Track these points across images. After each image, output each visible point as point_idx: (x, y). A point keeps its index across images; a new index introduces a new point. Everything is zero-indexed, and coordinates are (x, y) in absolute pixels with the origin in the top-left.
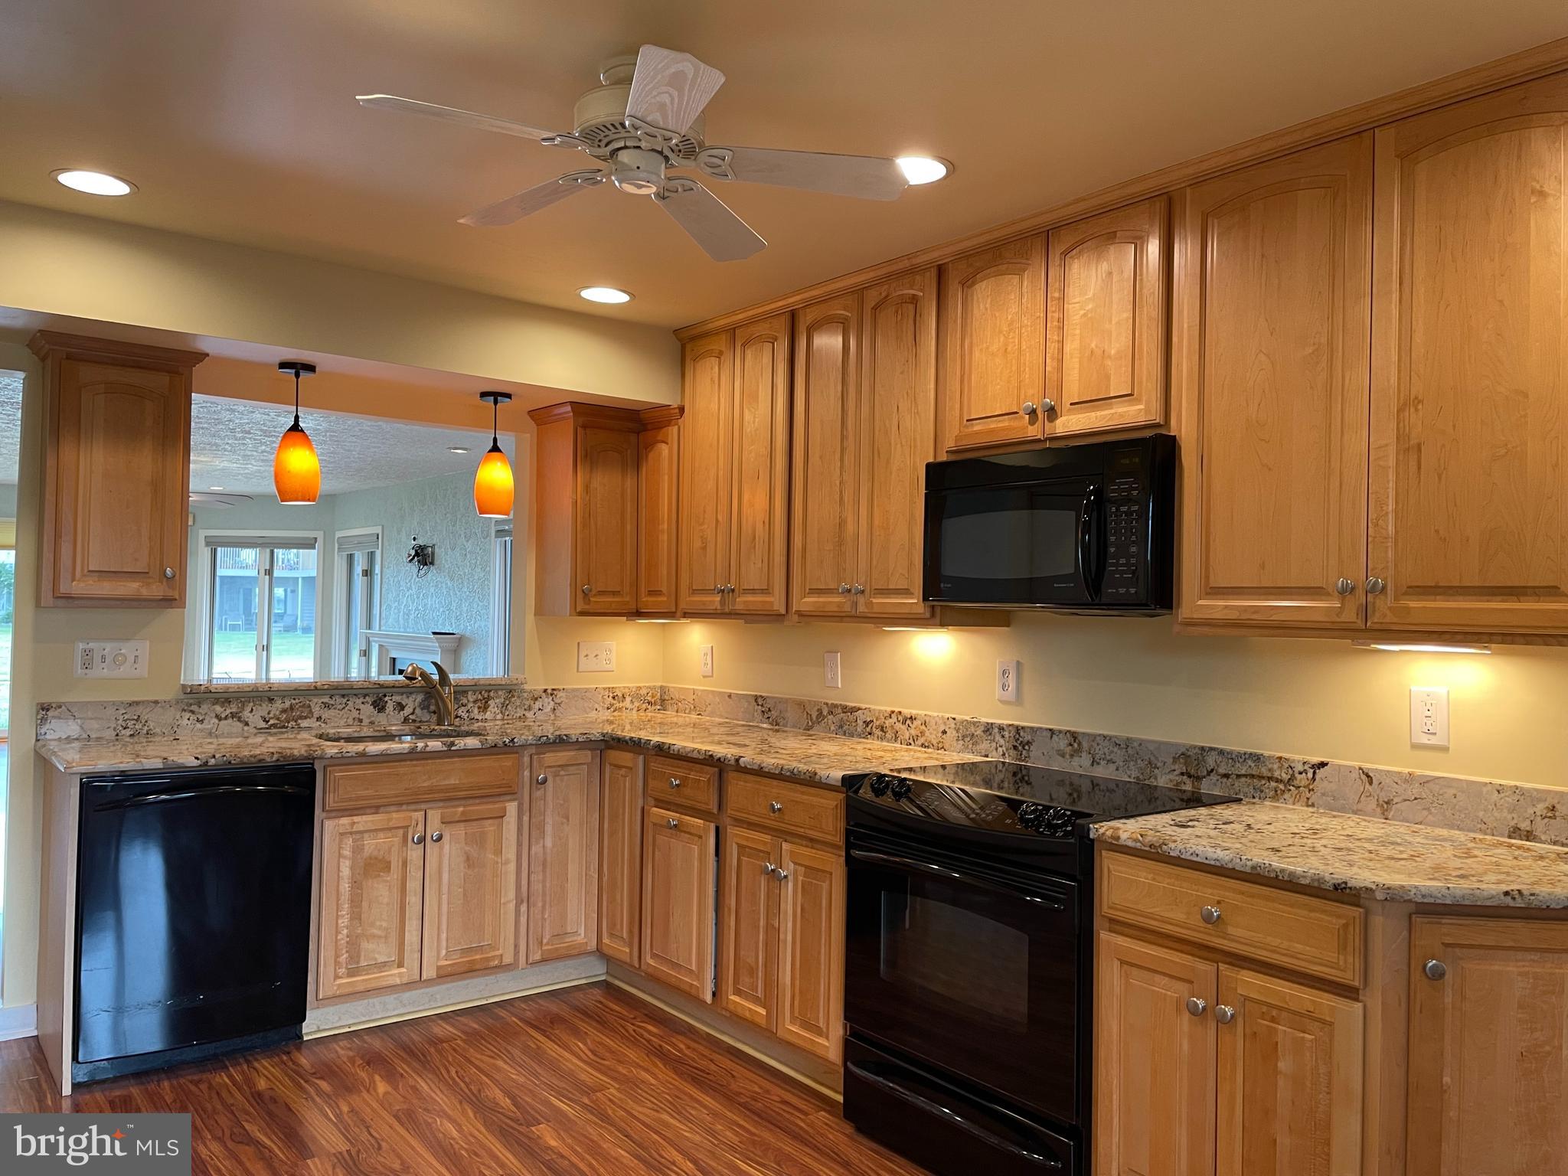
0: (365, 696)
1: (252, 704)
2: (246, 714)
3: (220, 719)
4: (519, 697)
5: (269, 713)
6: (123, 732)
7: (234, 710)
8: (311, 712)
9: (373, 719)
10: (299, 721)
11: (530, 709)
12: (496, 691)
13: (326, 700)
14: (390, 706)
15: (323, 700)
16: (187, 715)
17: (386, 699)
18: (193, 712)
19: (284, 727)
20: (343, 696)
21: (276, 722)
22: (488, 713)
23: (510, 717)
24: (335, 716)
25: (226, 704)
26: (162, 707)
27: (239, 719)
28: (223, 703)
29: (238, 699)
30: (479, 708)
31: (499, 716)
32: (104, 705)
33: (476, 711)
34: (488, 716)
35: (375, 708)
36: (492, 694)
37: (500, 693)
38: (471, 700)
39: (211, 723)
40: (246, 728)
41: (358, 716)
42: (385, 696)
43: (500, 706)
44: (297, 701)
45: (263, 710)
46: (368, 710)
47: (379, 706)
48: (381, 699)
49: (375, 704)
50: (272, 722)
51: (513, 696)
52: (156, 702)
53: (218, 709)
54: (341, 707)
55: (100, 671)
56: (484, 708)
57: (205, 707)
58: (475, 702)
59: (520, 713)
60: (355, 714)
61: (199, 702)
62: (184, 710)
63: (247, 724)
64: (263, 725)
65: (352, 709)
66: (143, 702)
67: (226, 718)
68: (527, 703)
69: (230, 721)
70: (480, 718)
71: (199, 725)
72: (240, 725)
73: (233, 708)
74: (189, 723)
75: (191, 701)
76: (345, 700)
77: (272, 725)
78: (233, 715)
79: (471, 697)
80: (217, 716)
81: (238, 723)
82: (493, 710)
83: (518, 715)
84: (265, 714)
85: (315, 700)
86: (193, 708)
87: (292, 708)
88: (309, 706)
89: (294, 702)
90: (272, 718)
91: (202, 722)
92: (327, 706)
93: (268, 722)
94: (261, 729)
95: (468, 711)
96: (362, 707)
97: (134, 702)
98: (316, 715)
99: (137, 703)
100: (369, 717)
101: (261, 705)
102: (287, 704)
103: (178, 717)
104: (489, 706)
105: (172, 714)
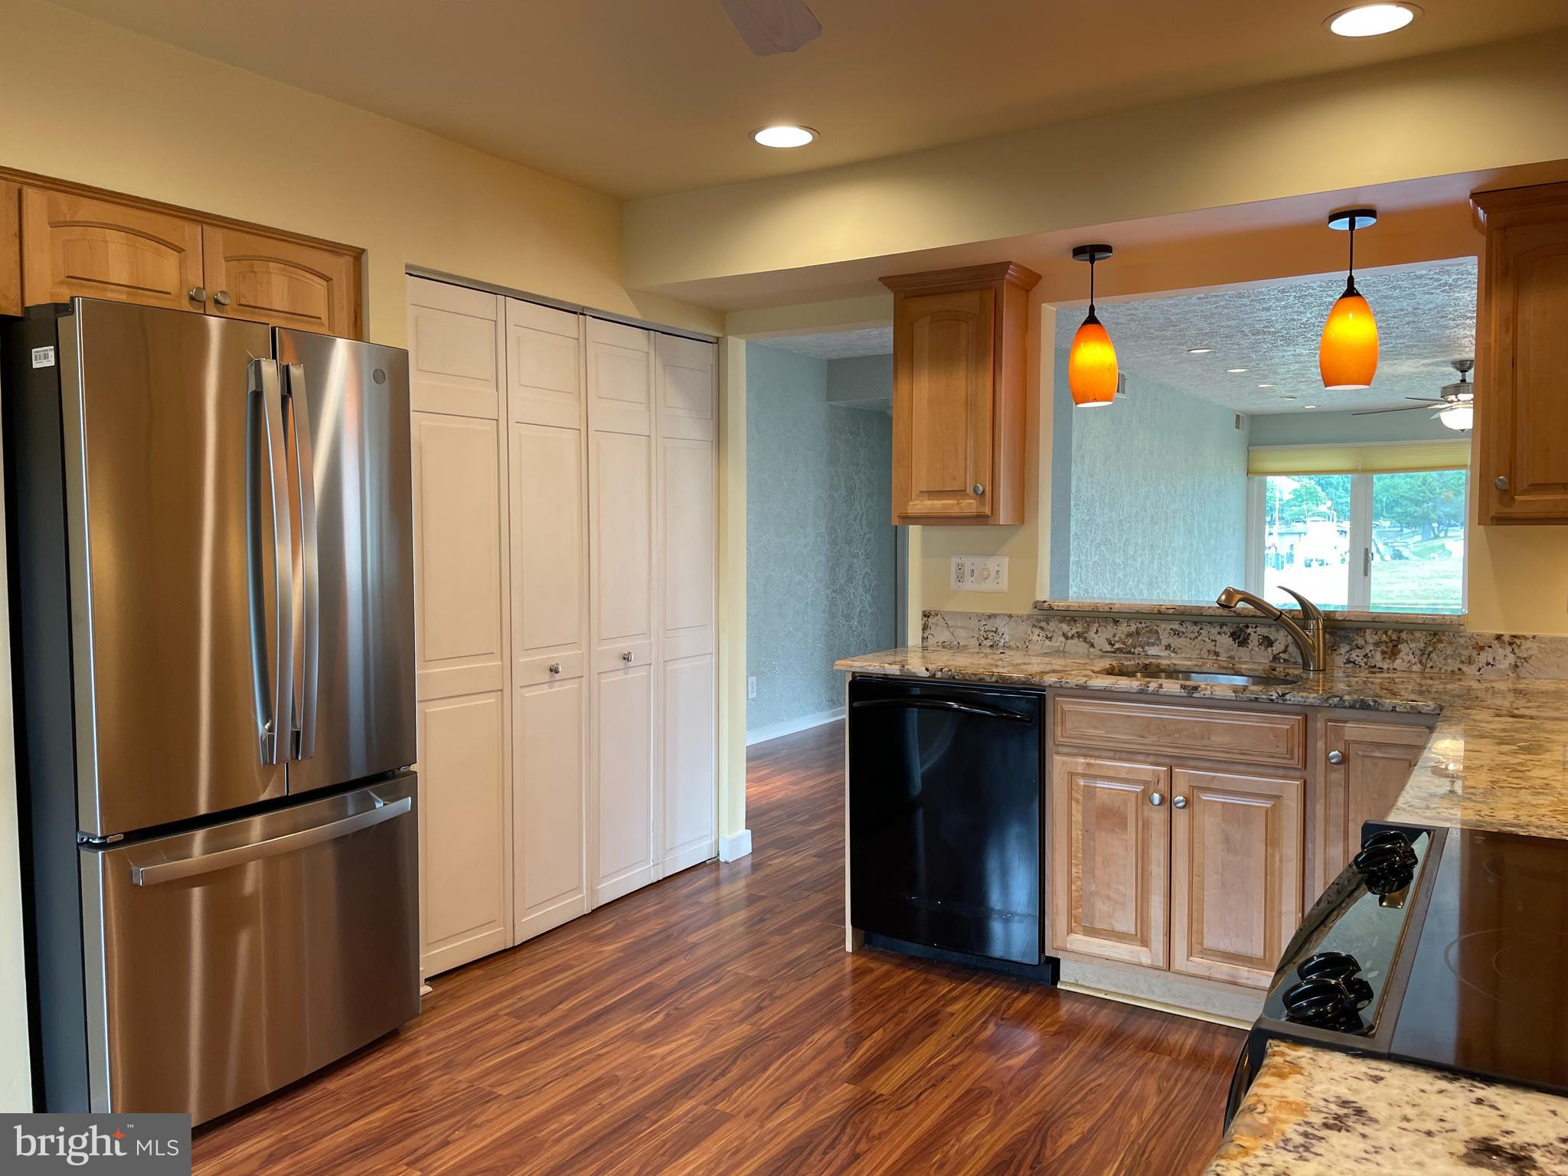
0: (1222, 625)
1: (1097, 625)
2: (1091, 635)
3: (1067, 638)
4: (1451, 643)
5: (1114, 636)
6: (985, 642)
7: (1079, 630)
8: (1158, 639)
9: (1233, 653)
10: (1146, 648)
11: (1470, 661)
12: (1411, 632)
13: (1176, 626)
14: (1254, 639)
15: (1171, 627)
16: (1037, 631)
17: (1249, 630)
18: (1042, 628)
19: (1129, 652)
20: (1195, 623)
21: (1122, 646)
22: (1398, 661)
23: (1436, 670)
24: (1186, 646)
25: (1072, 623)
26: (1016, 621)
27: (1085, 639)
28: (1069, 621)
29: (1083, 617)
30: (1383, 653)
31: (1417, 668)
32: (968, 616)
33: (1378, 656)
34: (1398, 663)
35: (1234, 640)
36: (1404, 635)
37: (1418, 634)
38: (1371, 641)
39: (1058, 642)
40: (1092, 650)
41: (1213, 648)
42: (1247, 627)
43: (1418, 653)
44: (1144, 625)
45: (1108, 631)
46: (1225, 641)
47: (1240, 638)
48: (1241, 630)
49: (1234, 635)
50: (1117, 646)
51: (1440, 641)
52: (1010, 616)
53: (1065, 627)
54: (1193, 636)
55: (969, 585)
56: (1393, 653)
57: (1053, 625)
58: (1377, 644)
59: (1453, 665)
60: (1210, 646)
61: (1048, 619)
62: (1034, 626)
63: (1092, 646)
64: (1108, 648)
65: (1207, 639)
66: (1000, 615)
67: (1072, 637)
68: (1466, 653)
69: (1076, 640)
70: (1385, 667)
71: (1048, 642)
72: (1086, 646)
73: (1079, 628)
74: (1039, 639)
75: (1040, 617)
76: (1197, 629)
77: (1118, 649)
78: (1079, 635)
79: (1371, 637)
80: (1064, 635)
81: (1084, 643)
82: (1405, 657)
83: (1450, 669)
84: (1110, 636)
85: (1163, 626)
86: (1043, 624)
87: (1138, 632)
88: (1157, 632)
89: (1140, 626)
90: (1118, 642)
91: (1050, 638)
92: (1176, 633)
93: (1113, 645)
94: (1107, 652)
95: (1366, 656)
96: (1218, 638)
97: (992, 615)
98: (1164, 642)
99: (995, 616)
100: (1229, 650)
101: (1105, 627)
102: (1133, 628)
103: (1029, 632)
104: (1399, 652)
105: (1023, 628)
